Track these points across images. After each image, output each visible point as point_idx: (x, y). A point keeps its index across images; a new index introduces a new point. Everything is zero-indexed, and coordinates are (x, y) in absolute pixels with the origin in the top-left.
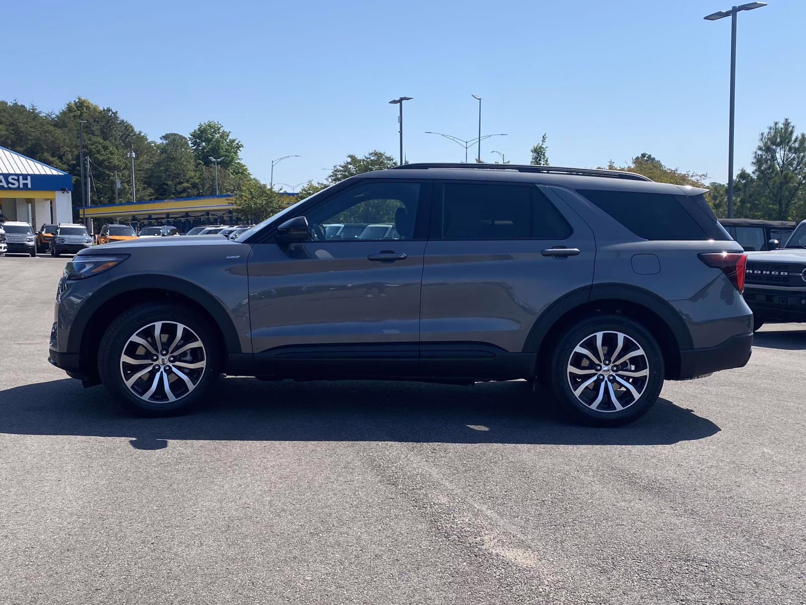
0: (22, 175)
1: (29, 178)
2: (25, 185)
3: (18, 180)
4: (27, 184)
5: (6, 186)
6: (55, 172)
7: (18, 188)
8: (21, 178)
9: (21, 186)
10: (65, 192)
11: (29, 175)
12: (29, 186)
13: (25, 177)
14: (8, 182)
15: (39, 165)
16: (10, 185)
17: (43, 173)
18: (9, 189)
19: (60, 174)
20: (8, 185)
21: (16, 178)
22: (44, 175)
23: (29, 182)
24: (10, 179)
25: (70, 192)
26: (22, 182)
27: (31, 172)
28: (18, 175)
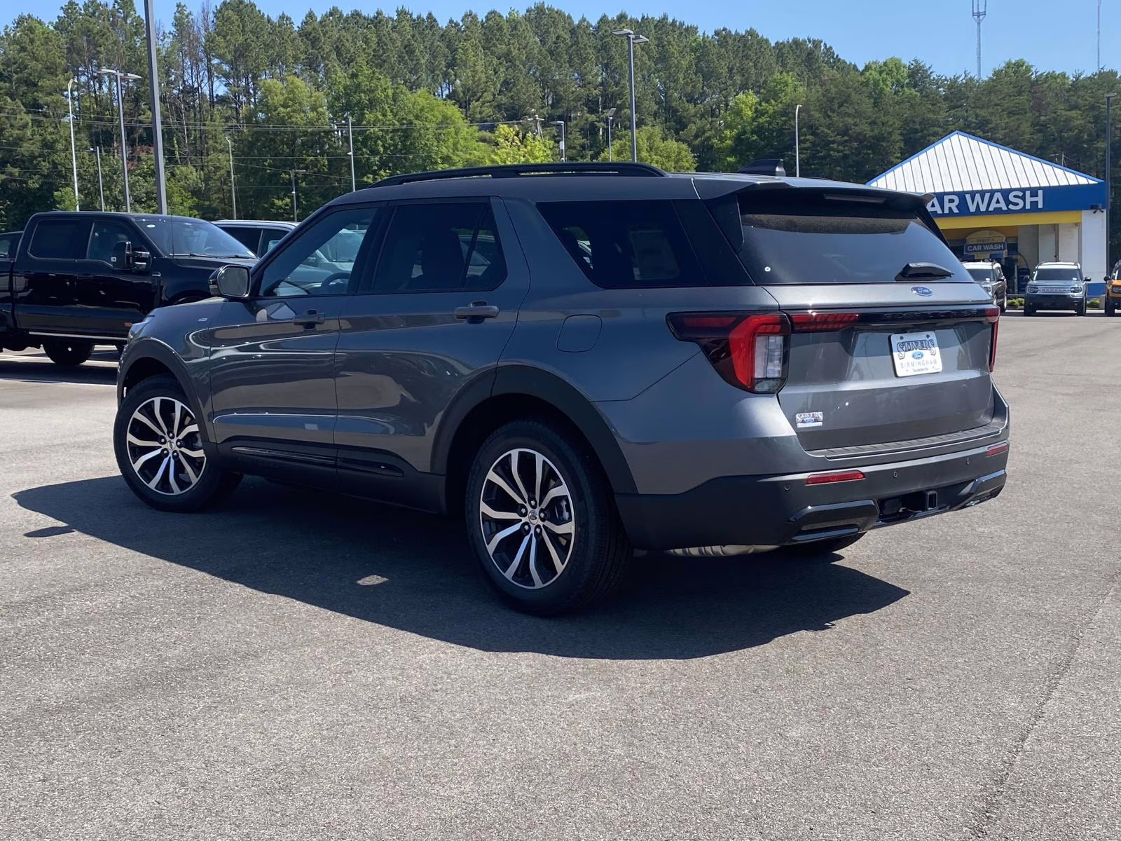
0: (1030, 189)
1: (1040, 192)
2: (1034, 204)
3: (1023, 198)
4: (1037, 202)
5: (1005, 208)
6: (1083, 181)
7: (1023, 210)
8: (1028, 193)
9: (1028, 207)
10: (1098, 211)
11: (1040, 188)
12: (1040, 206)
13: (1034, 192)
14: (1008, 202)
15: (1059, 172)
16: (1011, 207)
17: (1064, 183)
18: (1009, 212)
19: (1091, 182)
20: (1007, 206)
21: (1020, 194)
22: (1065, 186)
23: (1040, 199)
24: (1011, 198)
25: (1105, 211)
26: (1029, 199)
27: (1044, 184)
28: (1023, 190)
